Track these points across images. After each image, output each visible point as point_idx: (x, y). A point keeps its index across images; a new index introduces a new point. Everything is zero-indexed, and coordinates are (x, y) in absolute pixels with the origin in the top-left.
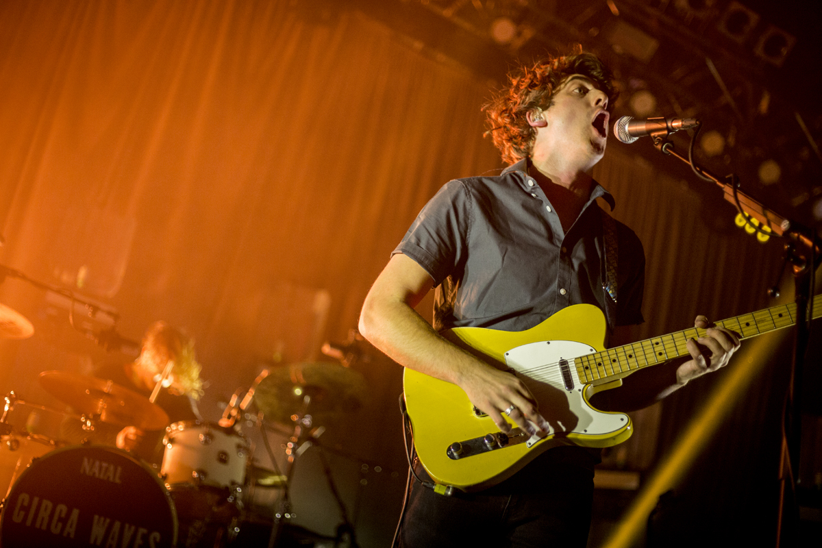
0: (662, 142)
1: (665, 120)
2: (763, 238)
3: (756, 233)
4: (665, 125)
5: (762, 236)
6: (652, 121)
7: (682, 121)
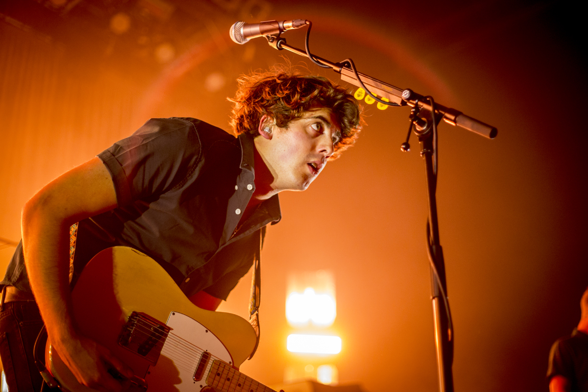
0: (277, 39)
1: (277, 22)
2: (381, 107)
3: (375, 104)
4: (277, 26)
5: (382, 106)
6: (264, 24)
7: (293, 22)
